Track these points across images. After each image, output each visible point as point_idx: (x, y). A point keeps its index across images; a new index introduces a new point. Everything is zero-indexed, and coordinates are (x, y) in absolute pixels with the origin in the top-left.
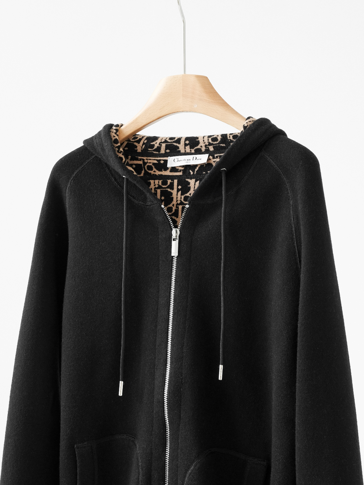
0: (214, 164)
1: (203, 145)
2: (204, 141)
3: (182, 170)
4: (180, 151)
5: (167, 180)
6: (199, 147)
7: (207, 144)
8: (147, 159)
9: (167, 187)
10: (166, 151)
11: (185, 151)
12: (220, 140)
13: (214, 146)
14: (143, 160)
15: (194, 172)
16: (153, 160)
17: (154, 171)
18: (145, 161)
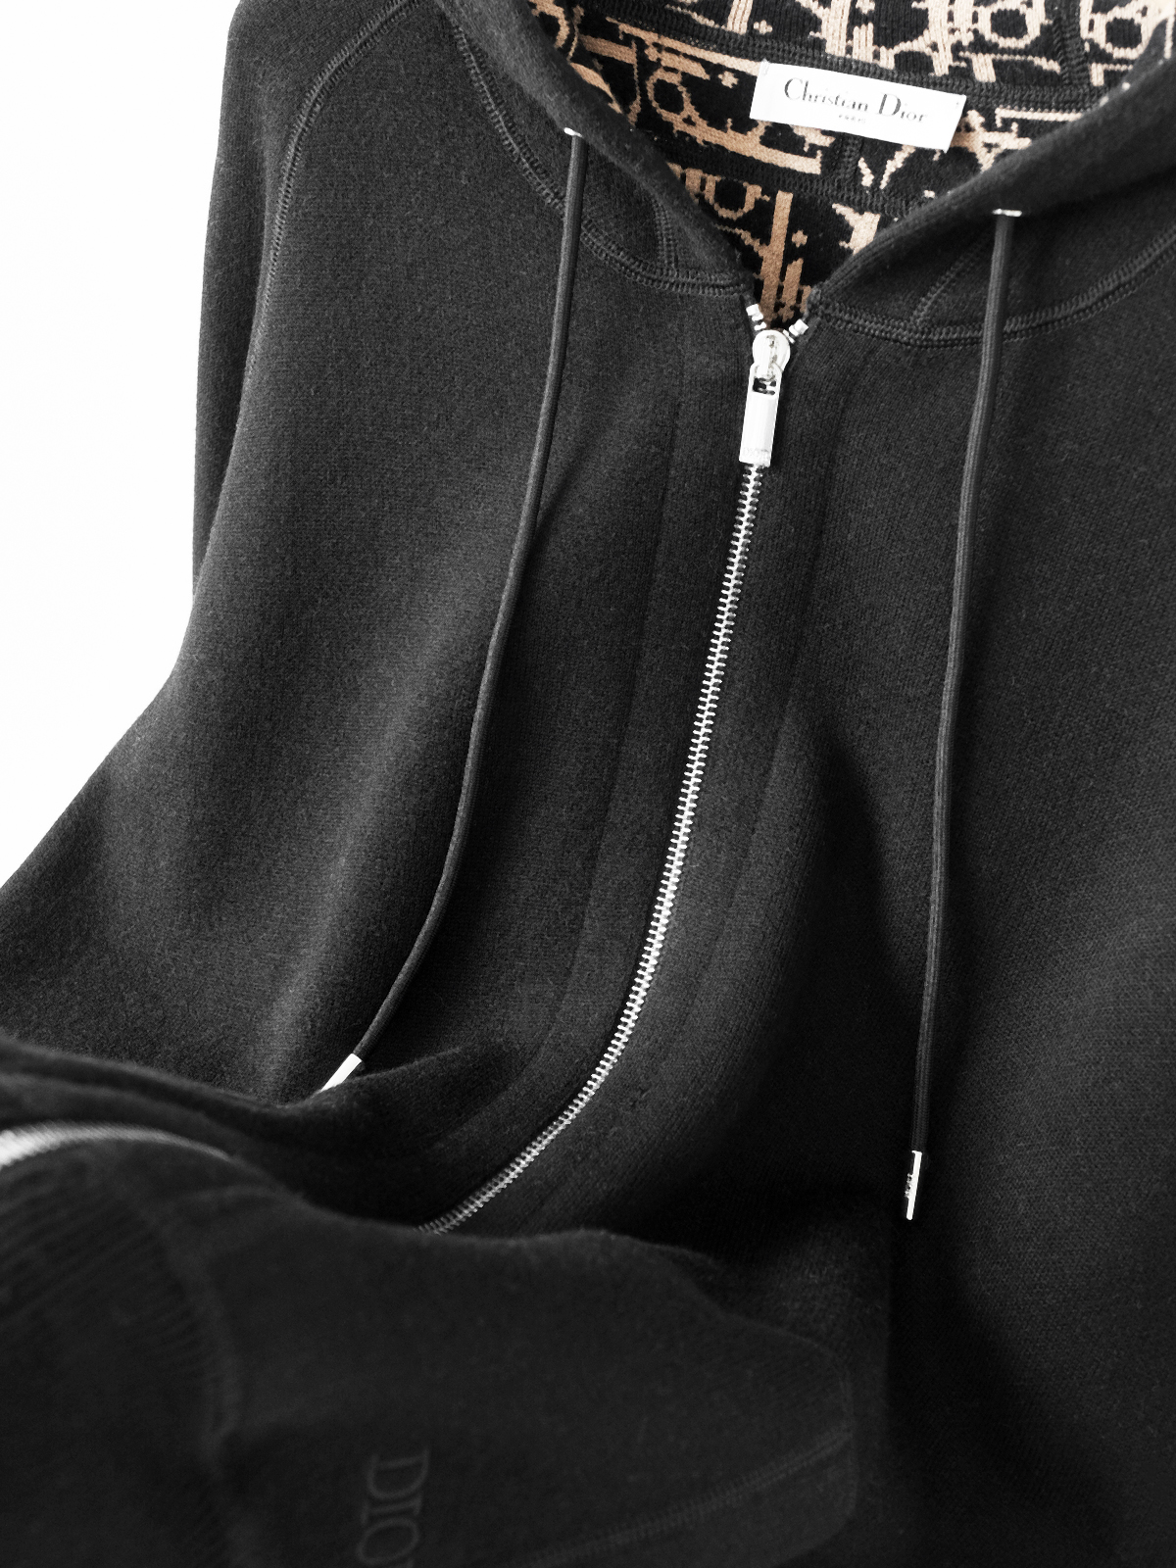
0: (986, 161)
1: (946, 42)
2: (951, 18)
3: (822, 148)
4: (824, 41)
5: (745, 184)
6: (919, 45)
7: (967, 39)
8: (656, 45)
9: (742, 223)
10: (756, 26)
11: (849, 50)
12: (1037, 33)
13: (998, 57)
14: (641, 45)
15: (878, 170)
16: (686, 56)
17: (688, 121)
18: (646, 52)
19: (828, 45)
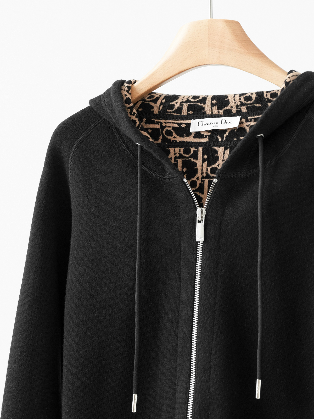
0: (248, 129)
1: (234, 105)
2: (234, 100)
3: (208, 136)
4: (206, 112)
5: (190, 148)
7: (239, 103)
8: (165, 122)
9: (190, 157)
10: (189, 112)
11: (212, 112)
12: (255, 99)
13: (247, 106)
14: (161, 123)
15: (222, 137)
16: (172, 123)
17: (175, 137)
18: (163, 124)
19: (207, 113)
